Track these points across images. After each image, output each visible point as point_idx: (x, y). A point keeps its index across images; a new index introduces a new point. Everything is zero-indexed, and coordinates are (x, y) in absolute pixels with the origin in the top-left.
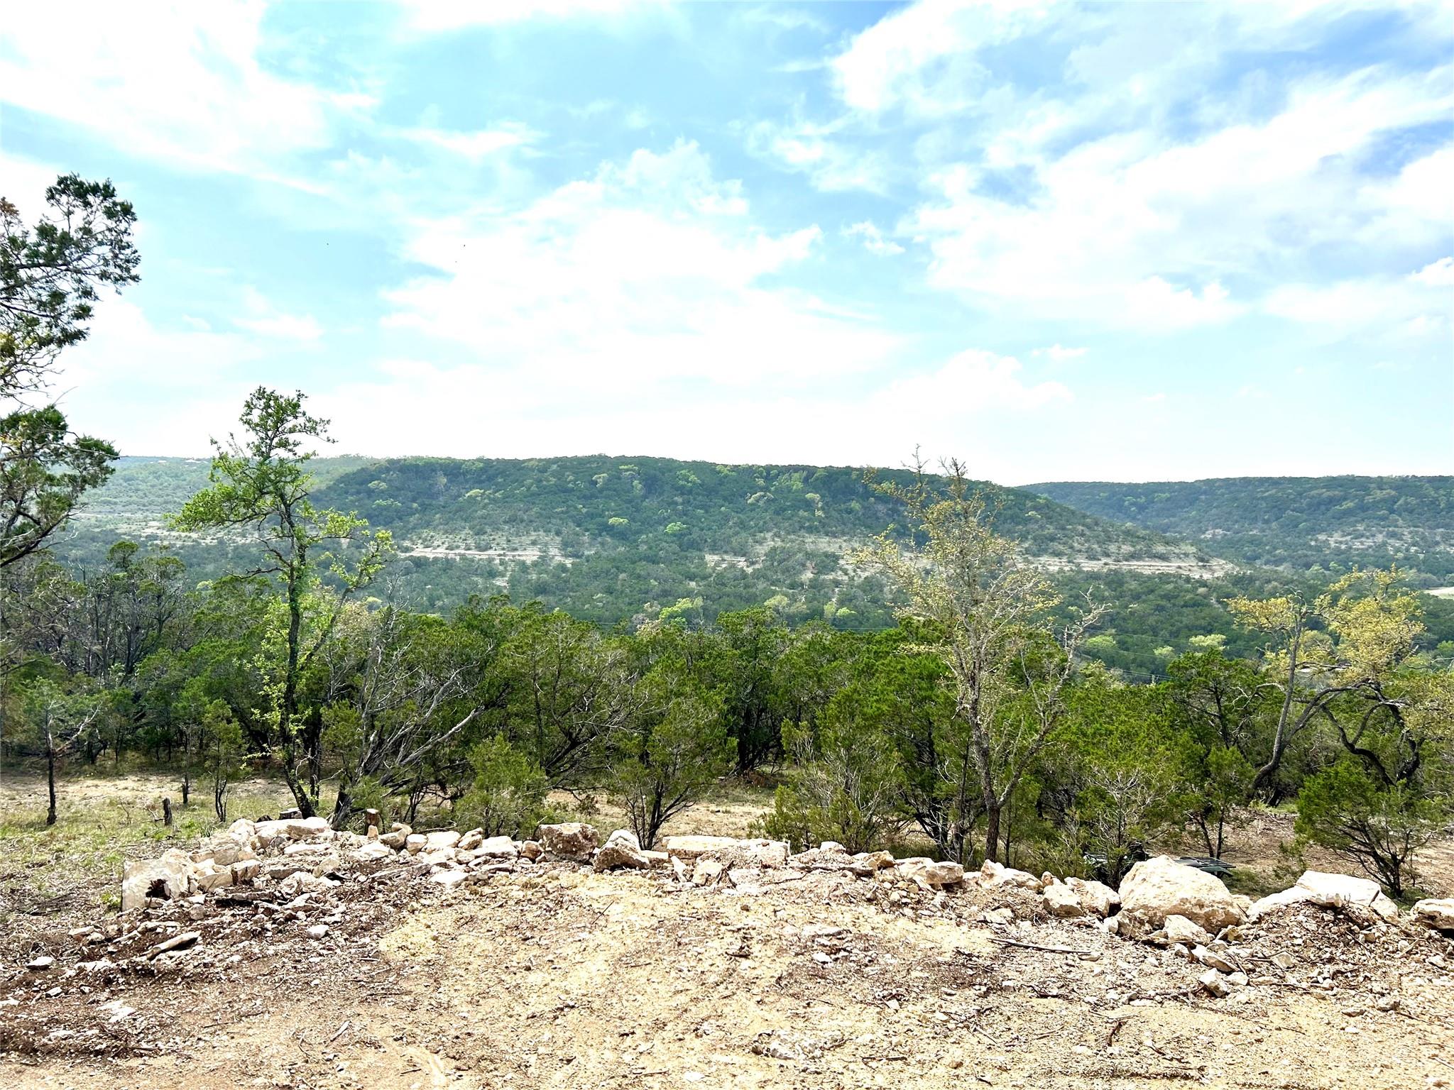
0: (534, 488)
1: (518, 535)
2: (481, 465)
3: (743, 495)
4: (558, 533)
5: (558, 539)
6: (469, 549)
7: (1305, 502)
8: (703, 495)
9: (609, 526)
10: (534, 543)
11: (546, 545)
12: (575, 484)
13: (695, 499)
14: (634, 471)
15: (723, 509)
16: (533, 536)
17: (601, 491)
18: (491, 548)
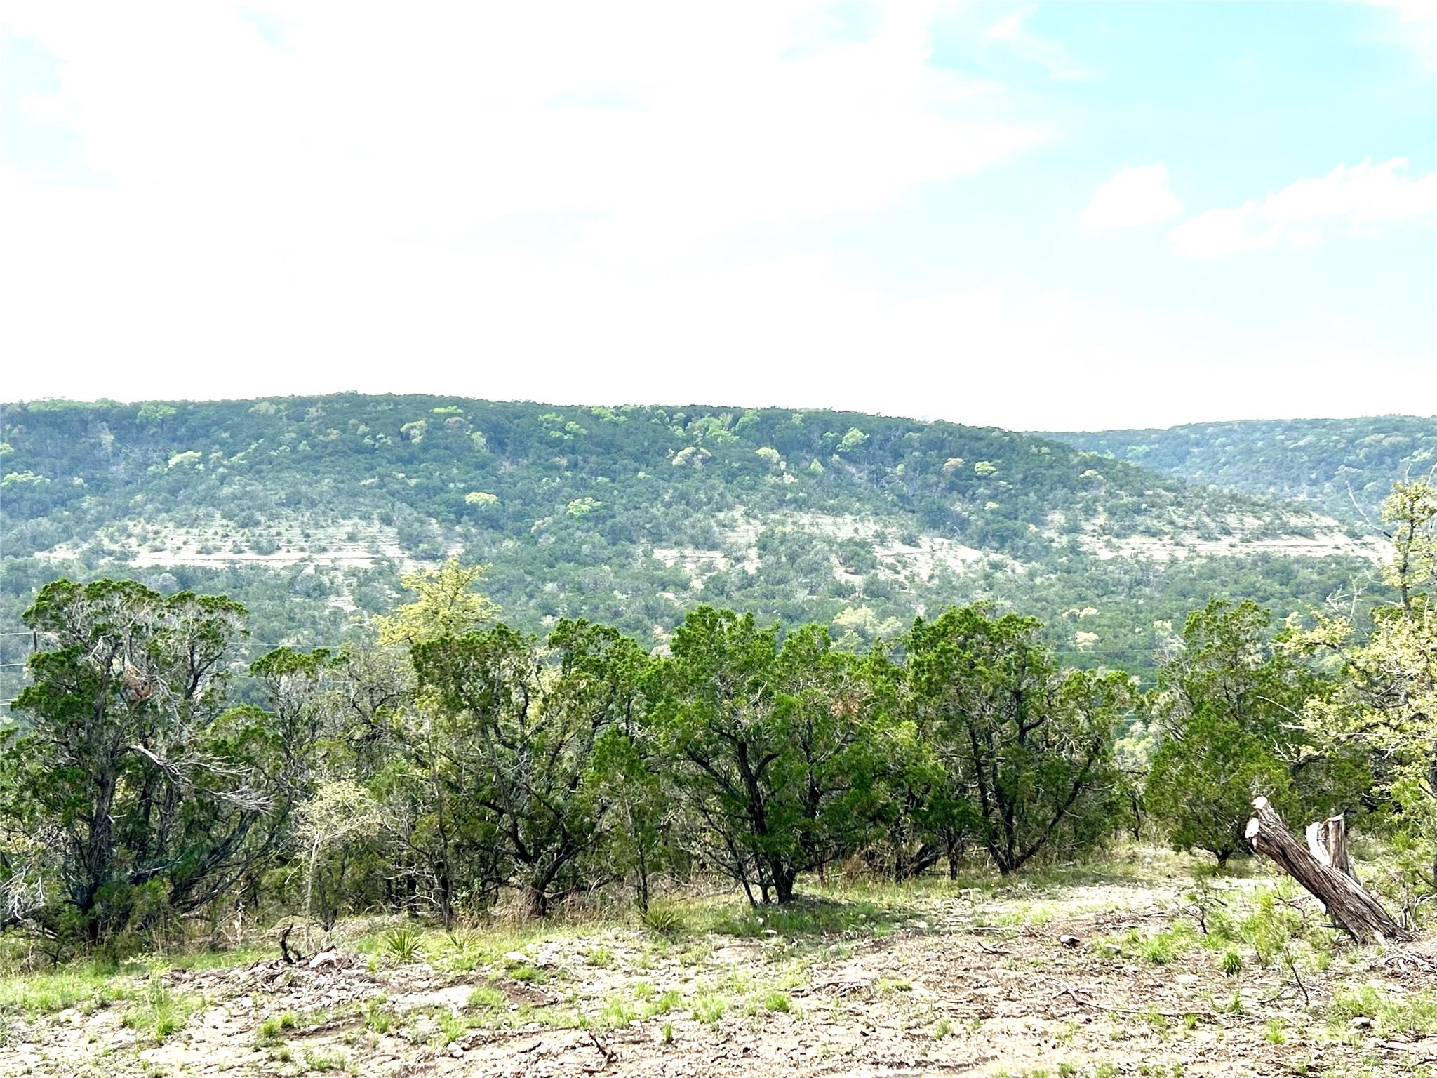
0: (303, 446)
1: (317, 525)
2: (173, 411)
3: (662, 452)
4: (387, 521)
5: (391, 531)
6: (241, 552)
7: (1362, 453)
8: (598, 455)
9: (467, 507)
10: (352, 538)
11: (373, 539)
12: (374, 437)
13: (585, 461)
14: (458, 415)
15: (641, 475)
16: (347, 527)
17: (425, 448)
18: (279, 548)
